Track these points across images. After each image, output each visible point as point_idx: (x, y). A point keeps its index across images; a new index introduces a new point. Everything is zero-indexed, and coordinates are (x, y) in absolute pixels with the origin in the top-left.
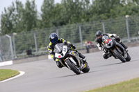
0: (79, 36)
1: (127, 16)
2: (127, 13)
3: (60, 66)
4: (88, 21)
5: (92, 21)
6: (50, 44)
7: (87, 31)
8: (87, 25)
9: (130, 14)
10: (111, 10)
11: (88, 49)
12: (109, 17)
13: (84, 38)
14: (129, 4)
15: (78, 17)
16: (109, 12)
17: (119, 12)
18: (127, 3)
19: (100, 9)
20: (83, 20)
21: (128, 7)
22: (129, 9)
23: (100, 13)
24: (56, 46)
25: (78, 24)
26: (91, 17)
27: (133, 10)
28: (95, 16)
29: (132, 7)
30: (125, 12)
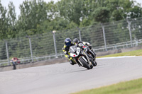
0: (5, 53)
1: (54, 32)
2: (54, 28)
3: (73, 63)
4: (14, 37)
5: (18, 37)
6: (65, 46)
7: (14, 48)
8: (13, 41)
9: (58, 29)
10: (38, 26)
11: (14, 66)
12: (35, 32)
13: (10, 55)
14: (57, 19)
15: (4, 33)
16: (35, 28)
17: (46, 27)
18: (54, 18)
19: (26, 25)
20: (9, 36)
21: (55, 21)
22: (57, 24)
23: (27, 28)
24: (71, 47)
25: (4, 40)
26: (17, 33)
27: (60, 25)
28: (21, 32)
29: (60, 22)
30: (52, 27)
